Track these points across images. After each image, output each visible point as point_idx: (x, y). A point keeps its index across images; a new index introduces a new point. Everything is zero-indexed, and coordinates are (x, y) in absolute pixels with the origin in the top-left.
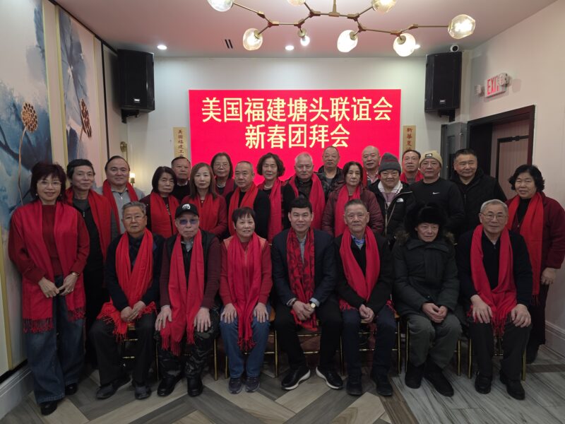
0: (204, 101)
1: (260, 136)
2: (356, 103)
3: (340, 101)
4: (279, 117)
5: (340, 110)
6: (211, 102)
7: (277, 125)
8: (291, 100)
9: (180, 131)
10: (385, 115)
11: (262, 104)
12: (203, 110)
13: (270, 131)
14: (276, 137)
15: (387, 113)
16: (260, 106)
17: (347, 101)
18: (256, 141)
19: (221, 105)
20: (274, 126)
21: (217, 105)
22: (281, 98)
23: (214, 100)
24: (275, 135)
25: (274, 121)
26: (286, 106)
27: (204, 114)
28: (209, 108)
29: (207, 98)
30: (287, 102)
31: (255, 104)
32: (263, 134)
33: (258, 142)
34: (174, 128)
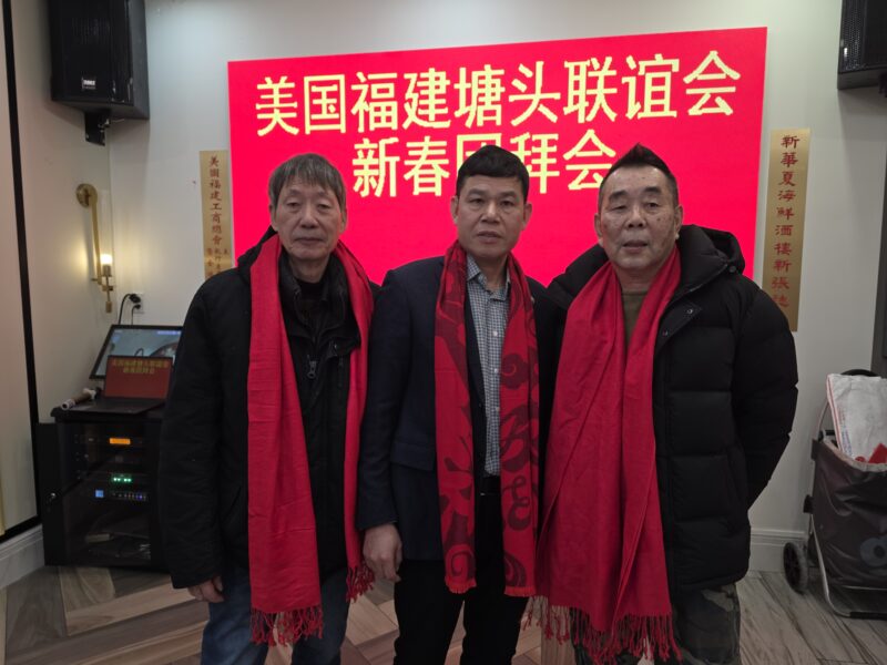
0: (260, 87)
1: (387, 164)
2: (634, 72)
3: (590, 68)
4: (432, 118)
5: (591, 92)
6: (275, 88)
7: (427, 138)
8: (463, 72)
9: (214, 161)
10: (719, 100)
11: (391, 86)
12: (259, 107)
13: (411, 153)
14: (424, 167)
15: (724, 96)
16: (386, 91)
17: (611, 68)
18: (377, 178)
19: (297, 94)
20: (422, 140)
21: (289, 95)
22: (438, 70)
23: (283, 83)
24: (423, 161)
25: (422, 128)
26: (450, 88)
27: (260, 116)
28: (271, 101)
29: (268, 80)
30: (454, 78)
31: (375, 87)
32: (394, 160)
33: (382, 181)
34: (201, 153)
